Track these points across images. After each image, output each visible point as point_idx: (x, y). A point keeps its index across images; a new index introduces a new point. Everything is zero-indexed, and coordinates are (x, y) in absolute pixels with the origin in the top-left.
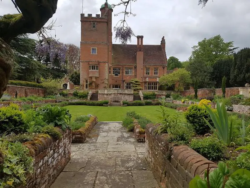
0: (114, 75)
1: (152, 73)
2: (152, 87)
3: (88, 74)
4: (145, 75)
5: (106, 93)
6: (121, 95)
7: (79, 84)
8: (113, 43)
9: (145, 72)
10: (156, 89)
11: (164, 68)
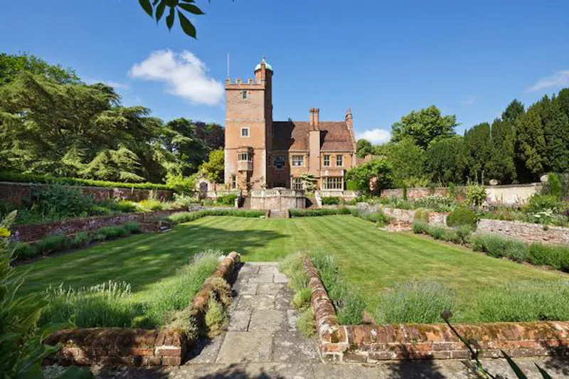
0: (276, 167)
1: (333, 163)
2: (335, 185)
3: (237, 166)
4: (323, 166)
5: (263, 196)
6: (286, 199)
7: (223, 182)
8: (274, 120)
9: (323, 162)
10: (341, 188)
11: (352, 155)
